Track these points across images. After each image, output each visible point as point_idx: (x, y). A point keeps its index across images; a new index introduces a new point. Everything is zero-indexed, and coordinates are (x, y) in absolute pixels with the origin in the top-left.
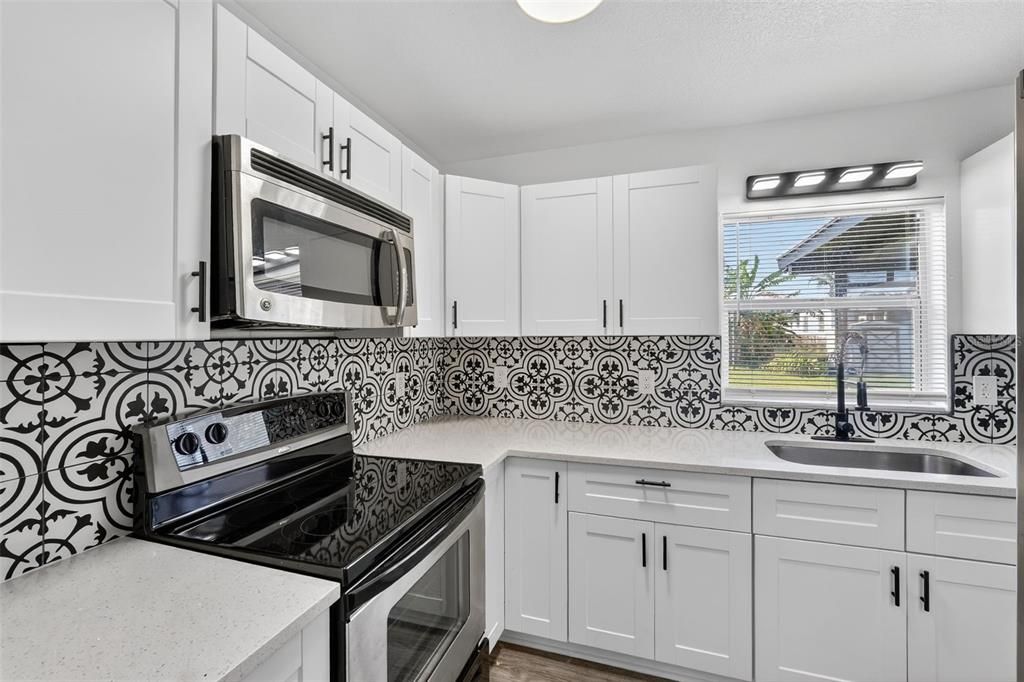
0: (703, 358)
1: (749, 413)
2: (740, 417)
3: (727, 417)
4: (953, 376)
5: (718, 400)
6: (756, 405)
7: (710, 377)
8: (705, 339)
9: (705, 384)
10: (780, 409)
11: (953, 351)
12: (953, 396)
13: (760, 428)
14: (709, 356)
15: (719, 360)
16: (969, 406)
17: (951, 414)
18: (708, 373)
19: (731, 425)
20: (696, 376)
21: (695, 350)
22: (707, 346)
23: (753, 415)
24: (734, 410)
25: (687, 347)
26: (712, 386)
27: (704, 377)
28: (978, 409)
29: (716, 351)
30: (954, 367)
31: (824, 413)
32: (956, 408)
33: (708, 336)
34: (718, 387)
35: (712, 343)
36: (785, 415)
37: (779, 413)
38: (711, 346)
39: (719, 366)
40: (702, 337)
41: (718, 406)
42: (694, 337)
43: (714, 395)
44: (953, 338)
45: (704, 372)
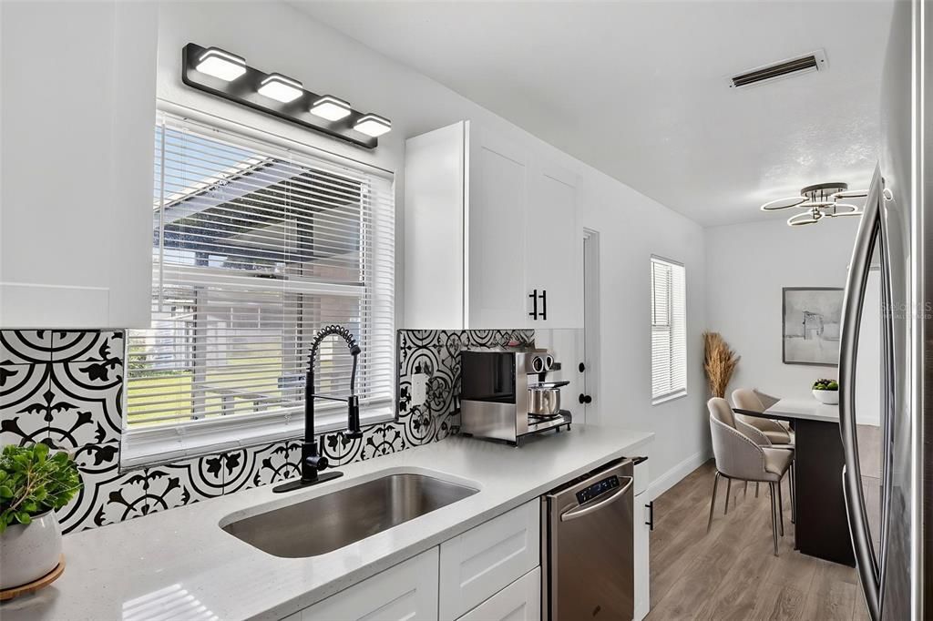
0: (85, 378)
1: (174, 473)
2: (158, 486)
3: (132, 492)
4: (398, 376)
5: (114, 462)
6: (186, 456)
7: (98, 415)
8: (89, 338)
9: (86, 434)
10: (224, 455)
11: (399, 348)
12: (398, 399)
13: (194, 495)
14: (97, 371)
15: (120, 379)
16: (409, 407)
17: (396, 420)
18: (96, 410)
19: (138, 506)
20: (64, 420)
21: (66, 362)
22: (94, 353)
23: (181, 474)
24: (145, 474)
25: (46, 356)
26: (101, 433)
27: (85, 418)
28: (413, 410)
29: (116, 361)
30: (399, 366)
31: (285, 447)
32: (400, 413)
33: (98, 332)
34: (115, 435)
35: (105, 346)
36: (232, 462)
37: (224, 462)
38: (103, 351)
39: (121, 390)
40: (83, 332)
41: (114, 473)
42: (63, 333)
43: (106, 454)
44: (399, 332)
45: (85, 407)
